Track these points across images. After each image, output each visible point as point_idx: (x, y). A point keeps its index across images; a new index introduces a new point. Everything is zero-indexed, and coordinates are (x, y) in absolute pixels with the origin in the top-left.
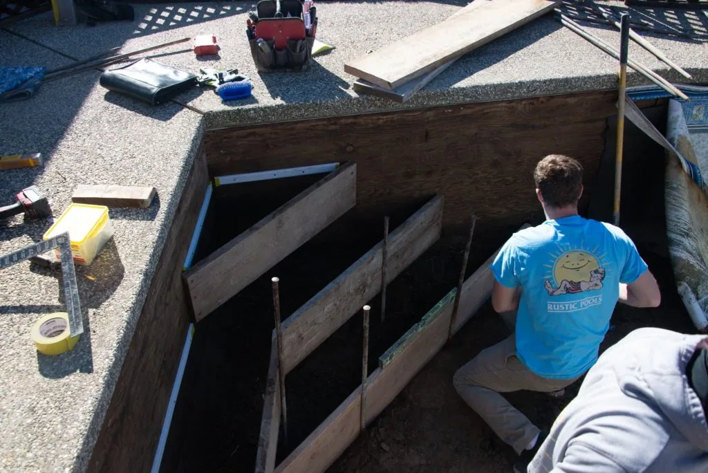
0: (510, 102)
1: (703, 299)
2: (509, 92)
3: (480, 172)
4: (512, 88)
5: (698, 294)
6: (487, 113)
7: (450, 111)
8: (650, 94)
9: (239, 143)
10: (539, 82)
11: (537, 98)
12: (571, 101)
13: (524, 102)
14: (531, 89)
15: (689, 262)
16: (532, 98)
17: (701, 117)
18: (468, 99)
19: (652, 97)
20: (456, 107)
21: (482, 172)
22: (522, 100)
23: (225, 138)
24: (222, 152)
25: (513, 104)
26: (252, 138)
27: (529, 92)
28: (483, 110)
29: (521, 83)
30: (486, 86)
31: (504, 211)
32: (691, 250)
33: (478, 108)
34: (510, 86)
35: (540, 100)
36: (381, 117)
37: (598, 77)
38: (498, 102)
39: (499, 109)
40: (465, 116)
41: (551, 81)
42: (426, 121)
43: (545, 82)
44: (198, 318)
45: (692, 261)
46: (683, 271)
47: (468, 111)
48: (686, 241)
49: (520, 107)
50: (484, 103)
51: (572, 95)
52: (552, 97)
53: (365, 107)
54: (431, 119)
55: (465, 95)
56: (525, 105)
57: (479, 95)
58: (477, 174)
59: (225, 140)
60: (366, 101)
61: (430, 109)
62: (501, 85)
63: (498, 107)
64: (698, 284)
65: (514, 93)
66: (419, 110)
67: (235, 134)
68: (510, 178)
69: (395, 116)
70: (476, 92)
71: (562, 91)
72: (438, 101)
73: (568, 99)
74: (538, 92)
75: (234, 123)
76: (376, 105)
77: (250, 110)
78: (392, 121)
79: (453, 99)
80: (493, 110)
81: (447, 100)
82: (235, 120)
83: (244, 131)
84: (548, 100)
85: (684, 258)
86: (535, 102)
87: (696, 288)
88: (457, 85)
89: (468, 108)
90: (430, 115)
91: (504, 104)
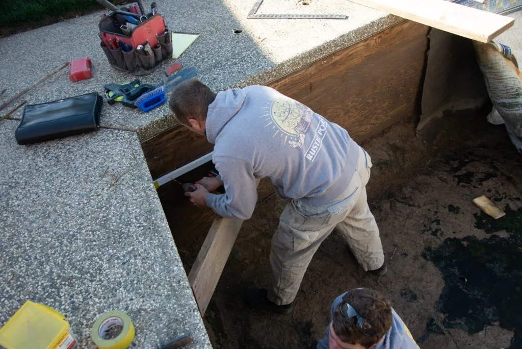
0: (366, 40)
2: (365, 33)
3: (350, 103)
4: (366, 29)
6: (351, 55)
7: (325, 62)
9: (169, 145)
10: (385, 18)
11: (383, 31)
13: (374, 38)
14: (380, 26)
16: (380, 33)
18: (338, 48)
20: (330, 57)
21: (351, 103)
22: (374, 36)
23: (156, 145)
24: (156, 158)
25: (367, 42)
26: (178, 137)
27: (378, 28)
28: (348, 53)
29: (372, 22)
30: (350, 33)
31: (369, 127)
33: (344, 53)
34: (366, 28)
35: (386, 32)
36: (276, 84)
38: (357, 43)
39: (359, 49)
40: (336, 63)
42: (309, 76)
43: (388, 17)
47: (337, 58)
49: (372, 42)
52: (393, 27)
53: (265, 79)
54: (312, 73)
55: (336, 46)
56: (376, 40)
57: (346, 42)
58: (348, 105)
59: (157, 147)
60: (265, 75)
61: (312, 64)
62: (358, 29)
63: (358, 47)
65: (369, 32)
66: (303, 69)
67: (165, 138)
68: (370, 101)
69: (287, 79)
70: (344, 39)
72: (317, 57)
74: (384, 27)
75: (162, 130)
76: (273, 75)
78: (285, 85)
79: (328, 51)
80: (354, 51)
81: (323, 54)
83: (171, 133)
84: (391, 31)
86: (382, 35)
89: (338, 55)
90: (312, 69)
91: (362, 44)
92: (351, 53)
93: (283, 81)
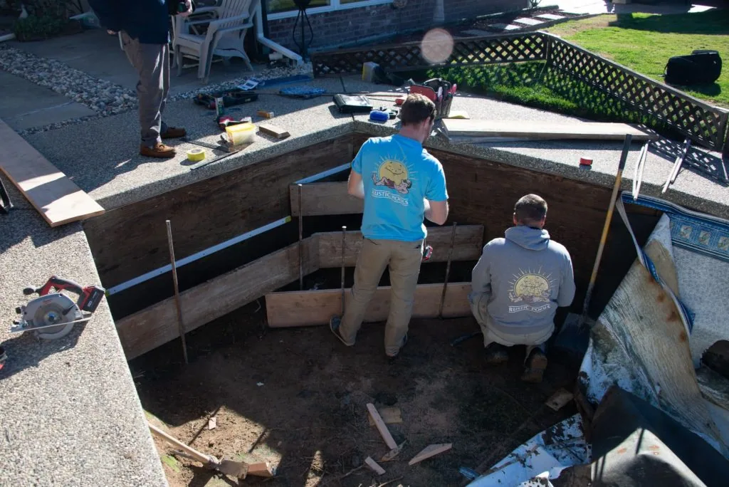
0: (534, 172)
1: (609, 365)
2: (530, 163)
4: (532, 161)
5: (606, 358)
6: (518, 175)
7: (491, 164)
8: (646, 202)
10: (553, 163)
11: (554, 176)
12: (582, 187)
13: (544, 176)
14: (546, 166)
15: (605, 328)
16: (550, 175)
17: (688, 236)
18: (501, 160)
19: (647, 205)
20: (496, 163)
22: (542, 173)
25: (536, 175)
28: (513, 172)
29: (540, 159)
30: (515, 154)
32: (612, 320)
33: (509, 169)
34: (531, 159)
35: (557, 178)
37: (600, 173)
38: (524, 169)
39: (525, 175)
40: (502, 172)
41: (562, 165)
42: (476, 167)
43: (557, 164)
44: (293, 214)
45: (609, 329)
46: (599, 333)
47: (504, 169)
48: (611, 313)
49: (541, 179)
50: (515, 167)
51: (581, 182)
52: (564, 178)
54: (478, 166)
55: (500, 156)
56: (544, 178)
57: (509, 159)
61: (477, 159)
62: (524, 157)
64: (610, 351)
65: (534, 165)
66: (472, 158)
70: (508, 156)
71: (571, 177)
72: (481, 154)
73: (579, 185)
74: (551, 171)
76: (443, 144)
77: (375, 126)
78: (455, 160)
79: (491, 156)
80: (520, 174)
81: (487, 155)
82: (368, 129)
84: (562, 181)
85: (603, 323)
86: (551, 178)
87: (607, 353)
88: (494, 148)
89: (504, 167)
90: (478, 163)
91: (529, 172)
92: (516, 173)
93: (453, 156)
